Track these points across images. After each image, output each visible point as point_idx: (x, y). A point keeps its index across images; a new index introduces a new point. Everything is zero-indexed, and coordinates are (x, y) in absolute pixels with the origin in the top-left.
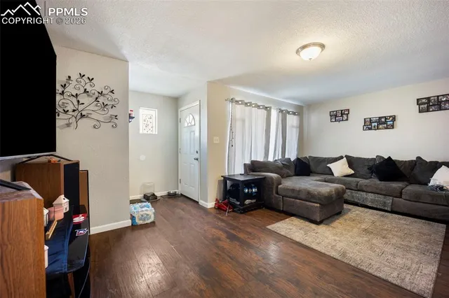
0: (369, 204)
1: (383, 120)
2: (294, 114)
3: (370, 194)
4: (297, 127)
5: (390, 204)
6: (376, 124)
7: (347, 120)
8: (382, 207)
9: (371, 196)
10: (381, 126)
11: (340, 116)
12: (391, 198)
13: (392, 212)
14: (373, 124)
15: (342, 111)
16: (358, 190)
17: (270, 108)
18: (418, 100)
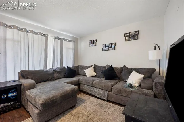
0: (97, 96)
1: (110, 45)
2: (71, 41)
3: (98, 89)
4: (72, 49)
5: (106, 96)
6: (108, 47)
7: (96, 45)
8: (103, 98)
9: (98, 91)
10: (110, 49)
11: (93, 43)
12: (107, 92)
13: (108, 101)
14: (106, 48)
15: (94, 40)
16: (93, 87)
17: (47, 35)
18: (125, 34)
